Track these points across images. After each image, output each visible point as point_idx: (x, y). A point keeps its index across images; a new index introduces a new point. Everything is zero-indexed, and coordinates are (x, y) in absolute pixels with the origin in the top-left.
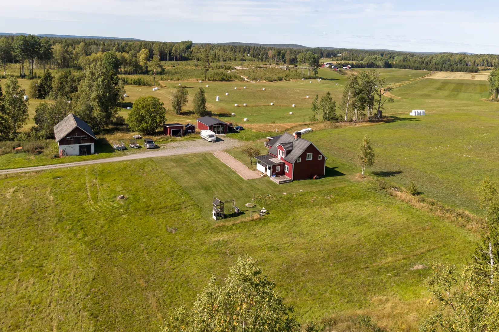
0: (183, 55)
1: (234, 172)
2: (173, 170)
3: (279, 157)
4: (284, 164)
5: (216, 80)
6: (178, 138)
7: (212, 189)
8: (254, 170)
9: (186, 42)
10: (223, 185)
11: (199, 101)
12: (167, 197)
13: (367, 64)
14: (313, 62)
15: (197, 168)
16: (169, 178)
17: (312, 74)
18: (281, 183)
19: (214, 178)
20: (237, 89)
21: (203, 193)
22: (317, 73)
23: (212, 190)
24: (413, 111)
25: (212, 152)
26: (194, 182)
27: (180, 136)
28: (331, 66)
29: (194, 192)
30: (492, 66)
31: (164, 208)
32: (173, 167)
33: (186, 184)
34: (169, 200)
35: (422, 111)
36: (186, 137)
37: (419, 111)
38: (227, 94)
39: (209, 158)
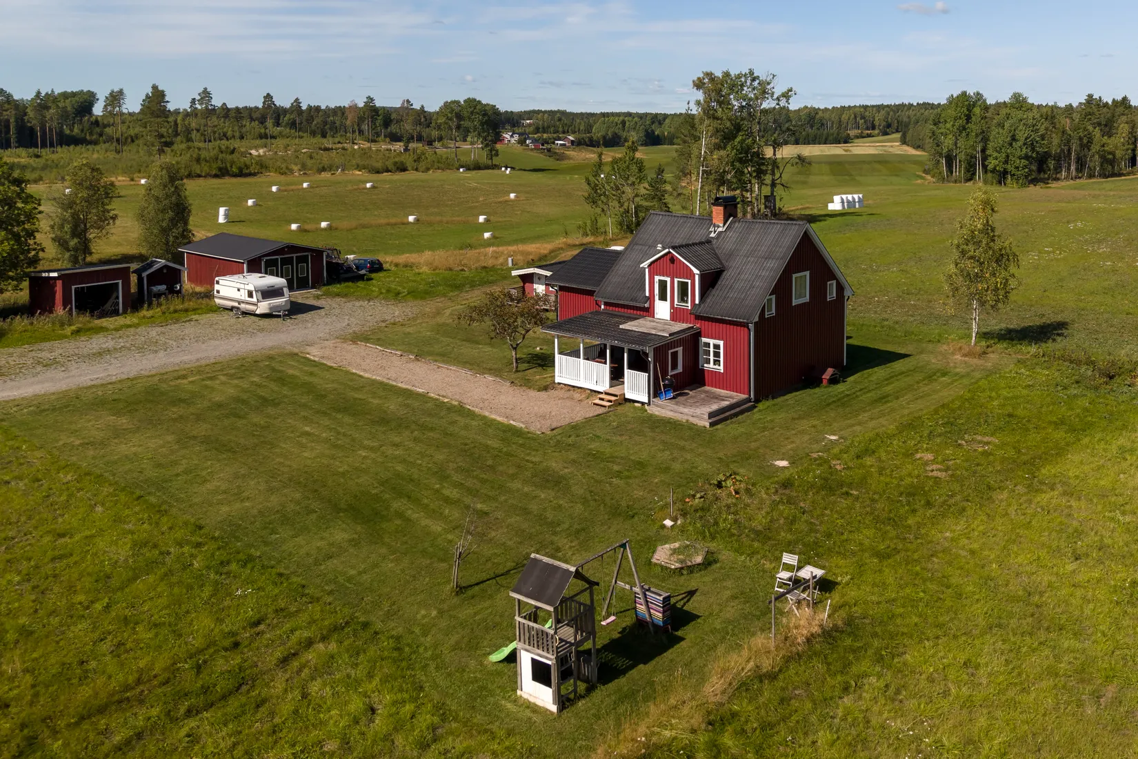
0: (67, 132)
1: (461, 410)
2: (123, 449)
3: (662, 310)
4: (697, 336)
5: (199, 176)
6: (105, 322)
7: (396, 505)
8: (546, 388)
9: (74, 94)
10: (443, 477)
11: (163, 211)
12: (119, 610)
13: (604, 137)
14: (482, 124)
15: (256, 418)
16: (107, 490)
17: (483, 158)
18: (718, 417)
19: (372, 449)
20: (279, 190)
21: (355, 543)
22: (497, 155)
23: (400, 515)
24: (837, 199)
25: (296, 350)
26: (271, 490)
27: (115, 313)
28: (525, 139)
29: (305, 546)
30: (873, 128)
31: (120, 701)
32: (118, 433)
33: (225, 509)
34: (144, 634)
35: (856, 196)
36: (144, 312)
37: (850, 197)
38: (250, 202)
39: (296, 373)
